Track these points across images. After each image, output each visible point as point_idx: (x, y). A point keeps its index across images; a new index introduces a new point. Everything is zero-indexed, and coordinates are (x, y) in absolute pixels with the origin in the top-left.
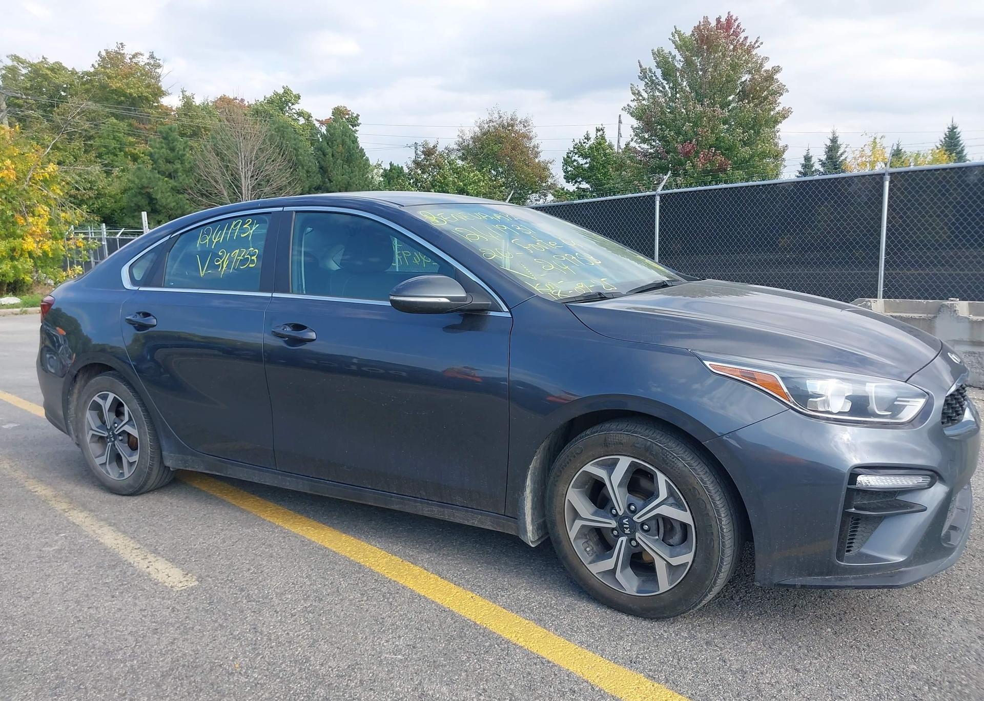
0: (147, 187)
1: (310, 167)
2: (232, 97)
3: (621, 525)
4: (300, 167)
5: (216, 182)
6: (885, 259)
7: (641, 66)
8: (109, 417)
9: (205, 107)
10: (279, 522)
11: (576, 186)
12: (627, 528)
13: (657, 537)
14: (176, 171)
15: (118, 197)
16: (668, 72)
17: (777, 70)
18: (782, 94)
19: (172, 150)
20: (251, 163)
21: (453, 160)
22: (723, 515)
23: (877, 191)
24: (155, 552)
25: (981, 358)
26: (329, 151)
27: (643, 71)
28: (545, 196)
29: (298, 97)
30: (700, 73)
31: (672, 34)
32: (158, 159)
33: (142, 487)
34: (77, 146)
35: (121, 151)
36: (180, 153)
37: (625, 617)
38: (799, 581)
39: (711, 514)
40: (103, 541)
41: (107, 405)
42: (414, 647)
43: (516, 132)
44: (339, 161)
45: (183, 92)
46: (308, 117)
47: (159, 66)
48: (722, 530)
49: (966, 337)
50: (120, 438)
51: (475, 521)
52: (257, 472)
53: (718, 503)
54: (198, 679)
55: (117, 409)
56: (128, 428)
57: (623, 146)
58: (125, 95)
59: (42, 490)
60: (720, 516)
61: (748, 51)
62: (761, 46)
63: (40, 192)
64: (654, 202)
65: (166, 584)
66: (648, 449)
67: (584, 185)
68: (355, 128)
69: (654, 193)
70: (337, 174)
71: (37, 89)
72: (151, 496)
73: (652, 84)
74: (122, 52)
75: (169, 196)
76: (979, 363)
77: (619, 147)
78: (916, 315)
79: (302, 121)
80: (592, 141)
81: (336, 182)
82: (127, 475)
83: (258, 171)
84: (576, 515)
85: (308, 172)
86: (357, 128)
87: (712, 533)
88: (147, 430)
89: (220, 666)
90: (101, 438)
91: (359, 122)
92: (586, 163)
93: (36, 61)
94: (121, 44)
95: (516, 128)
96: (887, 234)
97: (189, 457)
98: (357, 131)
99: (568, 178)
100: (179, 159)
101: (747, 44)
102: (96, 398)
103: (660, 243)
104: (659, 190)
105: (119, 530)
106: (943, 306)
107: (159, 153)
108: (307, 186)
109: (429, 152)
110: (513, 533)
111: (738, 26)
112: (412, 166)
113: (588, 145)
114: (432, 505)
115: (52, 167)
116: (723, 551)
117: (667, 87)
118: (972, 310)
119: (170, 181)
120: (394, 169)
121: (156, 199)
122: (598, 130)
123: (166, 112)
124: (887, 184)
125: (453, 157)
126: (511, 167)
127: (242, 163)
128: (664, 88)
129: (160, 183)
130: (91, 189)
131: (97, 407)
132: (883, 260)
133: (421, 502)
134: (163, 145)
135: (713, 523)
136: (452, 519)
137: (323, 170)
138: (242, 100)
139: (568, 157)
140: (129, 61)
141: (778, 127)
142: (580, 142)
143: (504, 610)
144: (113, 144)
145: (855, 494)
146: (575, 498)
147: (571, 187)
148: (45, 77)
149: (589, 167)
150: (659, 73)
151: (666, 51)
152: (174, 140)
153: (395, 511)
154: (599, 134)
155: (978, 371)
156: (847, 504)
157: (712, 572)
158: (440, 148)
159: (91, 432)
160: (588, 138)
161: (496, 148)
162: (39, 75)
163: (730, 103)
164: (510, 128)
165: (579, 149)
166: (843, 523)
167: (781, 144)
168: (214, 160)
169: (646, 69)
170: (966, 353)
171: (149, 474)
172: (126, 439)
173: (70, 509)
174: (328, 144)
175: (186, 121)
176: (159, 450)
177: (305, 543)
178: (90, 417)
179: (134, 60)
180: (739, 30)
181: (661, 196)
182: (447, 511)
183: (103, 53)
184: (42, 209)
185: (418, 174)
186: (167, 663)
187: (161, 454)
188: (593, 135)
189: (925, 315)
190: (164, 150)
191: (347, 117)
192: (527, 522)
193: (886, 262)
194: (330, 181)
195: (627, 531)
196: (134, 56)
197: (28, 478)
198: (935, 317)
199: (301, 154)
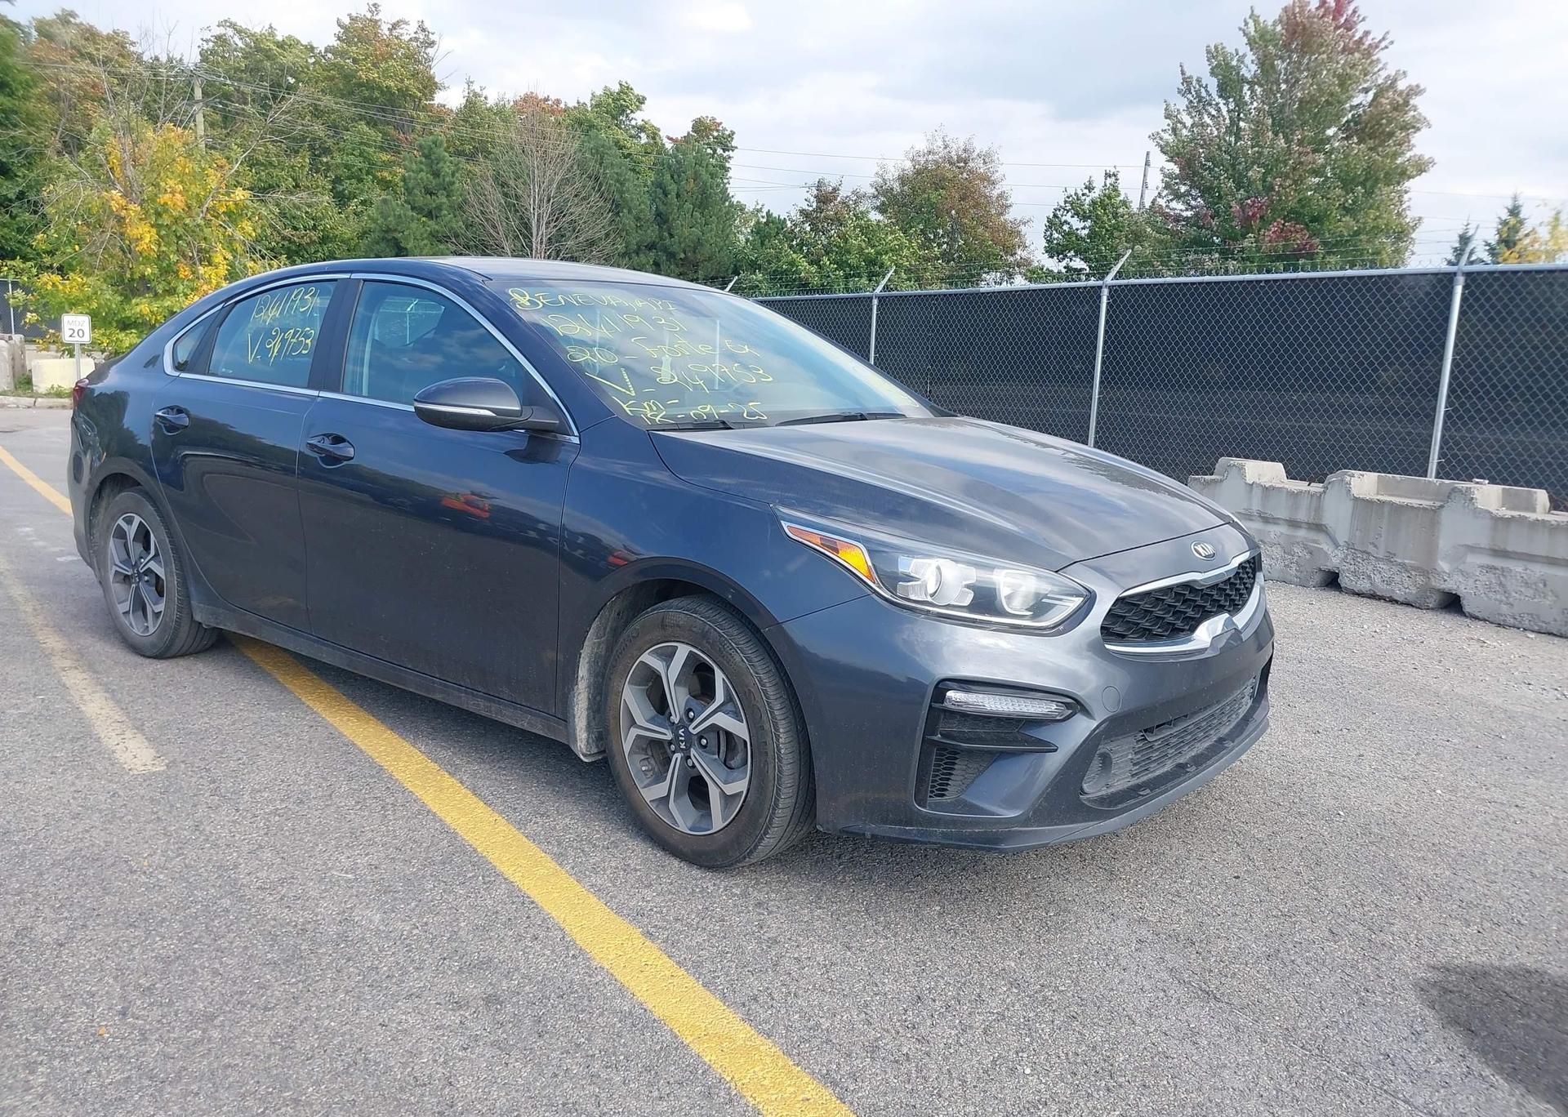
0: (395, 230)
1: (642, 211)
2: (541, 97)
3: (677, 736)
4: (625, 211)
5: (494, 227)
6: (1446, 412)
7: (1183, 73)
8: (136, 549)
9: (500, 111)
10: (319, 708)
11: (1064, 263)
12: (682, 741)
13: (717, 756)
14: (439, 208)
15: (353, 243)
16: (1229, 82)
17: (1415, 91)
18: (1419, 129)
19: (436, 174)
20: (549, 201)
21: (862, 213)
22: (781, 730)
23: (1443, 300)
24: (140, 729)
25: (1504, 576)
26: (672, 188)
27: (1187, 81)
28: (1011, 276)
29: (641, 101)
30: (1283, 86)
31: (1245, 21)
32: (413, 188)
33: (168, 648)
34: (299, 163)
35: (368, 173)
36: (447, 179)
37: (676, 863)
38: (871, 828)
39: (767, 726)
40: (84, 709)
41: (131, 531)
42: (376, 868)
43: (971, 172)
44: (688, 206)
45: (469, 83)
46: (654, 135)
47: (432, 44)
48: (779, 750)
49: (1484, 542)
50: (146, 578)
51: (524, 722)
52: (291, 636)
53: (776, 713)
54: (91, 872)
55: (143, 536)
56: (153, 565)
57: (1148, 204)
58: (380, 88)
59: (53, 642)
60: (777, 730)
61: (1368, 54)
62: (1391, 47)
63: (221, 230)
64: (1099, 297)
65: (125, 766)
66: (704, 635)
67: (1078, 263)
68: (727, 153)
69: (1100, 283)
70: (682, 225)
71: (254, 70)
72: (182, 662)
73: (1199, 105)
74: (377, 18)
75: (426, 245)
76: (1501, 584)
77: (1142, 203)
78: (1415, 502)
79: (644, 139)
80: (1095, 194)
81: (680, 237)
82: (152, 630)
83: (558, 213)
84: (633, 723)
85: (638, 219)
86: (730, 153)
87: (767, 753)
88: (174, 570)
89: (126, 862)
90: (126, 576)
91: (734, 144)
92: (1084, 228)
93: (257, 30)
94: (374, 5)
95: (971, 164)
96: (1452, 372)
97: (221, 611)
98: (730, 158)
99: (1053, 250)
100: (445, 189)
101: (1367, 43)
102: (120, 522)
103: (1103, 362)
104: (1109, 279)
105: (113, 698)
106: (1454, 490)
107: (415, 179)
108: (634, 242)
109: (825, 197)
110: (564, 741)
111: (1354, 12)
112: (798, 218)
113: (1088, 200)
114: (477, 696)
115: (240, 194)
116: (779, 779)
117: (1224, 110)
118: (1507, 501)
119: (430, 223)
120: (773, 222)
121: (406, 249)
122: (1108, 175)
123: (440, 116)
124: (1459, 290)
125: (862, 208)
126: (958, 228)
127: (534, 201)
128: (1219, 110)
129: (414, 225)
130: (315, 228)
131: (121, 534)
132: (1442, 413)
133: (466, 693)
134: (423, 167)
135: (769, 740)
136: (499, 718)
137: (661, 218)
138: (558, 102)
139: (1055, 216)
140: (387, 33)
141: (1407, 184)
142: (1076, 194)
143: (525, 839)
144: (358, 163)
145: (942, 717)
146: (631, 698)
147: (1054, 265)
148: (268, 54)
149: (1089, 236)
150: (1213, 84)
151: (1230, 49)
152: (439, 160)
153: (437, 702)
154: (1109, 181)
155: (1498, 597)
156: (930, 728)
157: (767, 806)
158: (844, 193)
159: (115, 568)
160: (1090, 188)
161: (934, 197)
162: (259, 50)
163: (1328, 140)
164: (962, 164)
165: (1074, 205)
166: (924, 753)
167: (1410, 215)
168: (495, 196)
169: (1190, 77)
170: (1482, 567)
171: (176, 631)
172: (154, 581)
173: (70, 668)
174: (672, 177)
175: (465, 131)
176: (186, 597)
177: (334, 735)
178: (112, 546)
179: (395, 33)
180: (1355, 19)
181: (1110, 288)
182: (494, 707)
183: (347, 21)
184: (220, 256)
185: (805, 233)
186: (66, 852)
187: (190, 603)
188: (1099, 185)
189: (1431, 503)
190: (423, 174)
191: (715, 134)
192: (578, 729)
193: (1448, 416)
194: (671, 236)
195: (683, 746)
196: (395, 26)
197: (47, 626)
198: (1442, 507)
199: (628, 191)
